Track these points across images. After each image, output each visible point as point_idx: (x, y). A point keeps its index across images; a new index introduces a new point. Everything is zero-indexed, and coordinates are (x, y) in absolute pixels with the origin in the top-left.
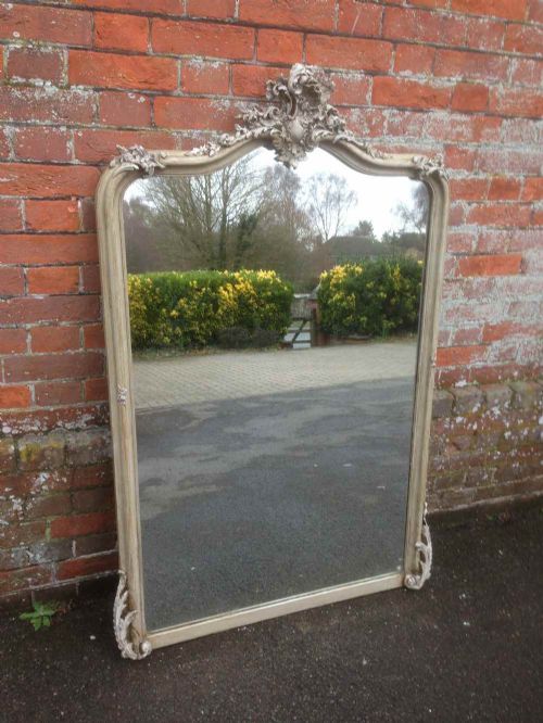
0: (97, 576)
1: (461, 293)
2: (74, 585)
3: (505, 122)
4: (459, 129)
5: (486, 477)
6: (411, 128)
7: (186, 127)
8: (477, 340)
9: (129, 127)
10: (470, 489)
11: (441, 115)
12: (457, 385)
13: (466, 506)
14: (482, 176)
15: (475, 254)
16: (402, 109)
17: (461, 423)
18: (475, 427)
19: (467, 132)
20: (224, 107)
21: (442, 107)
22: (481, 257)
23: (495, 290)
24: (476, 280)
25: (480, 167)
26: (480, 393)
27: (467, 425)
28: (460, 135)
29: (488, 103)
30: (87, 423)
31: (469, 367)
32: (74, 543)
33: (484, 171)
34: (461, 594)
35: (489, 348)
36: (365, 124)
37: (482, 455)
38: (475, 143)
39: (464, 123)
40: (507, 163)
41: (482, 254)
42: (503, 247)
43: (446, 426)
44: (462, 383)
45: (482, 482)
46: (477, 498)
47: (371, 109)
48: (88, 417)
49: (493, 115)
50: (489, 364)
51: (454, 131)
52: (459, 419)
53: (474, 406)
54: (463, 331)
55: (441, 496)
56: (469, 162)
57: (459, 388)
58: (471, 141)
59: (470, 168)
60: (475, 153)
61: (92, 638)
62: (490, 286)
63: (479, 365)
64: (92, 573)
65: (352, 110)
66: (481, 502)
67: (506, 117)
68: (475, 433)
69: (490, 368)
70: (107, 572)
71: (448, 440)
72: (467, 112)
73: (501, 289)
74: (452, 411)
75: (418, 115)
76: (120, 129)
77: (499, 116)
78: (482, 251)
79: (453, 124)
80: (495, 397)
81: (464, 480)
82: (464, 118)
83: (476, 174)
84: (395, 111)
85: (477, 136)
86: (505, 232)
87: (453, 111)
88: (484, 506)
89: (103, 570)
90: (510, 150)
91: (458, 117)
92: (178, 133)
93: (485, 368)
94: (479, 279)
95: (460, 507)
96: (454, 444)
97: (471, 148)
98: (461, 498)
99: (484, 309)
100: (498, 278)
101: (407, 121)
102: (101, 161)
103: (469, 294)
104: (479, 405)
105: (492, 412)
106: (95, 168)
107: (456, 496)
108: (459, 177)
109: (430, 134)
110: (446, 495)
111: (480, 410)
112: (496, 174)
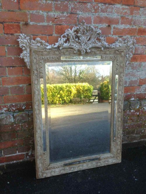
0: (11, 163)
1: (130, 68)
2: (4, 165)
3: (141, 9)
4: (125, 11)
5: (143, 131)
6: (108, 10)
7: (31, 10)
8: (137, 84)
9: (12, 10)
10: (138, 135)
11: (118, 6)
12: (131, 99)
13: (137, 141)
14: (135, 27)
15: (134, 54)
16: (105, 4)
17: (133, 112)
18: (138, 114)
19: (128, 12)
20: (43, 3)
21: (119, 3)
22: (136, 55)
23: (142, 67)
24: (136, 64)
25: (134, 24)
26: (139, 102)
27: (135, 113)
28: (126, 13)
29: (134, 2)
30: (5, 111)
31: (135, 93)
32: (3, 151)
33: (135, 25)
34: (135, 170)
35: (142, 87)
36: (93, 9)
37: (141, 123)
38: (131, 16)
39: (127, 9)
40: (143, 23)
41: (137, 54)
42: (144, 52)
43: (128, 113)
44: (133, 99)
45: (142, 133)
46: (141, 138)
47: (94, 4)
48: (6, 109)
49: (136, 6)
50: (142, 92)
51: (124, 11)
52: (132, 111)
53: (137, 106)
54: (132, 81)
55: (128, 138)
56: (130, 22)
57: (132, 100)
58: (130, 15)
59: (130, 24)
60: (132, 19)
61: (8, 183)
62: (140, 66)
63: (139, 93)
64: (9, 161)
65: (88, 4)
66: (142, 140)
67: (141, 7)
68: (138, 116)
69: (142, 94)
70: (15, 161)
71: (129, 118)
72: (128, 5)
73: (144, 67)
74: (129, 108)
75: (110, 6)
76: (9, 11)
77: (139, 7)
78: (136, 53)
79: (123, 9)
80: (144, 103)
81: (136, 132)
82: (127, 7)
83: (132, 26)
84: (103, 4)
85: (132, 13)
86: (144, 47)
87: (123, 5)
88: (143, 141)
89: (13, 161)
90: (144, 18)
91: (124, 7)
92: (28, 12)
93: (140, 94)
94: (136, 63)
95: (135, 141)
96: (131, 119)
97: (130, 17)
98: (135, 138)
99: (139, 73)
100: (143, 63)
101: (107, 8)
102: (4, 22)
103: (133, 68)
104: (139, 106)
105: (144, 109)
106: (1, 24)
107: (133, 137)
108: (127, 27)
109: (116, 12)
110: (129, 137)
111: (139, 107)
112: (139, 27)
